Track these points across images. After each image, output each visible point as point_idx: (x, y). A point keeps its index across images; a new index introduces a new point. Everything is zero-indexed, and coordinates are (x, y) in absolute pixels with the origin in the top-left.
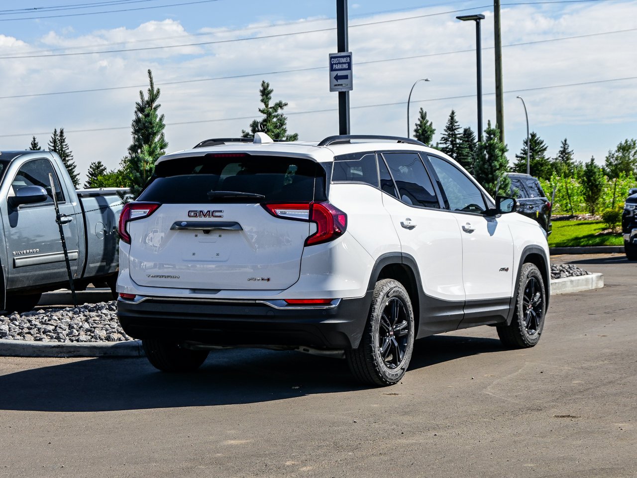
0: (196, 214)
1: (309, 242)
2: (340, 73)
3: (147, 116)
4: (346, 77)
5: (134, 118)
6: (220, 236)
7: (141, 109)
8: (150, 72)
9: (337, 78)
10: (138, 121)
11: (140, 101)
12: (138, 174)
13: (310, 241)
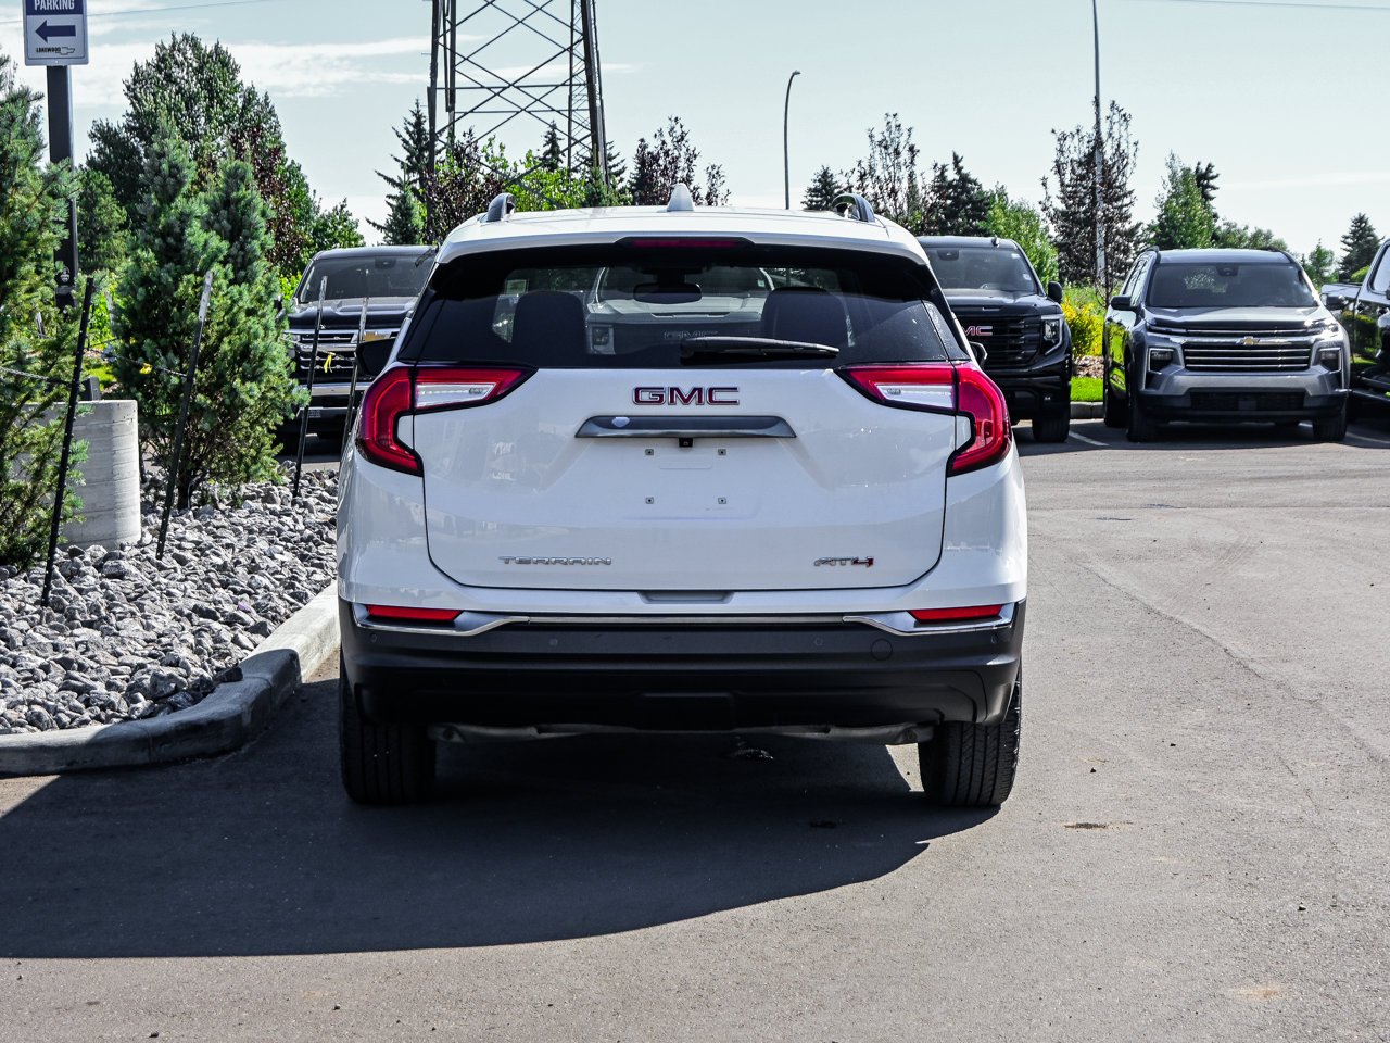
0: (659, 396)
1: (956, 464)
2: (54, 21)
4: (69, 31)
6: (722, 453)
9: (45, 32)
13: (958, 464)
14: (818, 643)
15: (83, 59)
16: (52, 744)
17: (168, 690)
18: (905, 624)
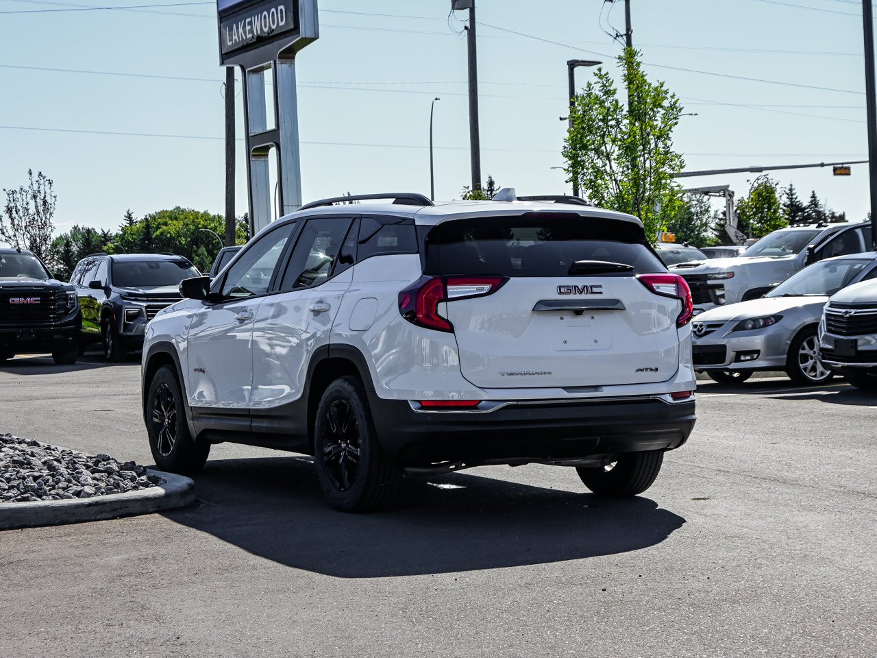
0: (569, 290)
6: (592, 317)
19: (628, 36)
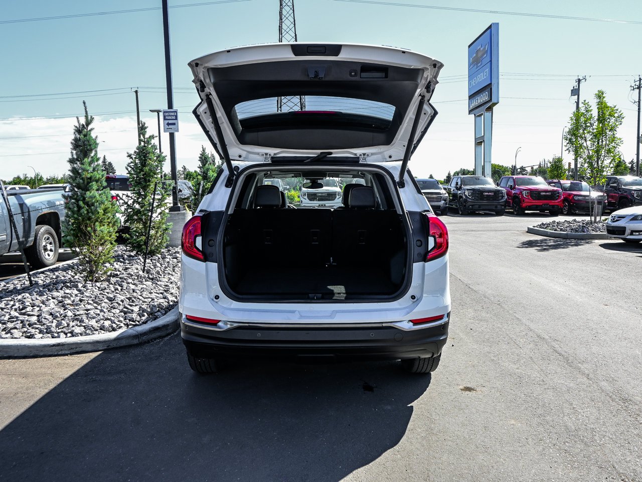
1: (428, 257)
2: (170, 122)
3: (85, 136)
4: (174, 124)
5: (73, 137)
7: (79, 131)
8: (84, 103)
9: (168, 124)
10: (76, 140)
11: (77, 125)
12: (81, 181)
14: (372, 335)
15: (177, 131)
16: (101, 340)
17: (156, 311)
18: (407, 326)
19: (639, 102)
